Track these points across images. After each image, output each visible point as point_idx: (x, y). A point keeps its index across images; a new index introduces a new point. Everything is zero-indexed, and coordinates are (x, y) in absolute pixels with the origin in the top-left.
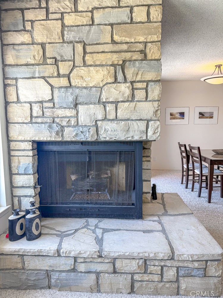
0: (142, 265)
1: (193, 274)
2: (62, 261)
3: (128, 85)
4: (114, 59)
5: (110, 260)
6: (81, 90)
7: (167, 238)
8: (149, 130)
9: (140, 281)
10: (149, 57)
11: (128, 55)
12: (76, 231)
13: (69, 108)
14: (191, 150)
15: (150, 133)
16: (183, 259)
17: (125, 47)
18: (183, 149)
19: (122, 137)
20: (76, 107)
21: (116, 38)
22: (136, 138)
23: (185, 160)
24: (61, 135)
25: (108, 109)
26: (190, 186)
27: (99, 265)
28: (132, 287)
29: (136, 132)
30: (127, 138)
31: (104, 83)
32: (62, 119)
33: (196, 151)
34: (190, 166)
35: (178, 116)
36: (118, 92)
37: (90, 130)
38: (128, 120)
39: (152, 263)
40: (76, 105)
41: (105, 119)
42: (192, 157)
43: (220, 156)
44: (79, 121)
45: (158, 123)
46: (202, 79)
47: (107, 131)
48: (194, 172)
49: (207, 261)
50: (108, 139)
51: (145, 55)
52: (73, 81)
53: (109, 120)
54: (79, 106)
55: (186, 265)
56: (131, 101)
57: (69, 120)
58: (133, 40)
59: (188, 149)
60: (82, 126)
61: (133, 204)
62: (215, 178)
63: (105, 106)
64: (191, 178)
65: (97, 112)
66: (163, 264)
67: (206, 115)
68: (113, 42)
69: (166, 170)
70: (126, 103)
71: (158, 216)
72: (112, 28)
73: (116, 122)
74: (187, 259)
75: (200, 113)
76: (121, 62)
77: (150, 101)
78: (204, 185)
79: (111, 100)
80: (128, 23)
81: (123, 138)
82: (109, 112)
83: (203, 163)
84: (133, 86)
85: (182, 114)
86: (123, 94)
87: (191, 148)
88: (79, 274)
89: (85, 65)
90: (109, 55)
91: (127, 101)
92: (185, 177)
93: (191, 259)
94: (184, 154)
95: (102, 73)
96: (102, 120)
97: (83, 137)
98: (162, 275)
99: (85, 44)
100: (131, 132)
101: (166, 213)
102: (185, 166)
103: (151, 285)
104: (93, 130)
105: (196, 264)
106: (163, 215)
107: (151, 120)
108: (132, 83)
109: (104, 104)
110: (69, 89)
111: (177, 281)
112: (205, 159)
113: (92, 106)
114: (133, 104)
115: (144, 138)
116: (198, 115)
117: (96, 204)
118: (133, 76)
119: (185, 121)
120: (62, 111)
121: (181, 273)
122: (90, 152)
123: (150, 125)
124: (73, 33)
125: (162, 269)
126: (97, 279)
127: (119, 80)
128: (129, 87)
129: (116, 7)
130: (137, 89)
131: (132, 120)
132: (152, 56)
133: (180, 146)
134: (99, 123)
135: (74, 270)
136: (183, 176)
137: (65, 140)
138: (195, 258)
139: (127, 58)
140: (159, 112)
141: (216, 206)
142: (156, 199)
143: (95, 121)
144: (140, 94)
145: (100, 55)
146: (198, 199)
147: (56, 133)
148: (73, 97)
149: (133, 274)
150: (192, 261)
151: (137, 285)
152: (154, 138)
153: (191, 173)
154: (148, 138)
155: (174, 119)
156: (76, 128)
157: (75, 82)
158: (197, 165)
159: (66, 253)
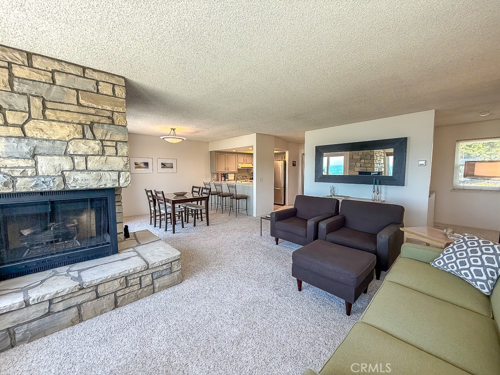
0: (123, 281)
1: (163, 274)
2: (32, 310)
3: (97, 142)
4: (81, 119)
5: (92, 289)
6: (41, 142)
7: (142, 258)
8: (121, 179)
9: (122, 295)
10: (116, 122)
11: (96, 119)
12: (42, 281)
13: (24, 159)
14: (156, 194)
15: (122, 181)
16: (156, 266)
17: (93, 111)
18: (149, 194)
19: (94, 185)
20: (34, 158)
21: (82, 101)
22: (109, 186)
23: (152, 203)
24: (11, 186)
25: (76, 161)
26: (158, 225)
27: (79, 297)
28: (116, 302)
29: (109, 181)
30: (100, 186)
31: (71, 138)
32: (12, 169)
33: (161, 195)
34: (157, 208)
35: (142, 165)
36: (88, 147)
37: (55, 180)
38: (100, 170)
39: (132, 278)
40: (34, 156)
41: (74, 169)
42: (158, 200)
43: (179, 197)
44: (39, 171)
45: (129, 173)
46: (162, 138)
47: (77, 181)
48: (160, 212)
49: (171, 262)
50: (78, 187)
51: (113, 121)
52: (29, 132)
53: (78, 171)
54: (38, 157)
55: (158, 270)
56: (101, 155)
57: (24, 171)
58: (100, 107)
59: (154, 194)
60: (44, 177)
61: (108, 243)
62: (177, 215)
63: (72, 158)
64: (158, 218)
65: (63, 163)
66: (140, 275)
67: (167, 166)
68: (79, 104)
69: (135, 216)
70: (97, 157)
71: (133, 248)
72: (78, 93)
73: (86, 172)
74: (158, 265)
75: (162, 164)
76: (89, 123)
77: (120, 156)
78: (169, 220)
79: (80, 153)
80: (94, 93)
81: (95, 187)
82: (78, 163)
83: (167, 203)
84: (102, 143)
85: (146, 164)
86: (93, 149)
87: (156, 193)
88: (57, 315)
89: (45, 118)
90: (75, 115)
91: (98, 155)
92: (153, 218)
93: (161, 264)
94: (151, 199)
95: (68, 129)
96: (70, 171)
97: (46, 186)
98: (140, 284)
99: (44, 100)
100: (103, 180)
101: (139, 244)
102: (153, 209)
103: (132, 295)
104: (58, 180)
105: (165, 267)
106: (137, 246)
107: (122, 171)
108: (102, 141)
109: (72, 157)
110: (23, 139)
111: (153, 283)
112: (168, 201)
113: (56, 158)
114: (103, 158)
115: (117, 185)
116: (160, 166)
117: (64, 252)
118: (102, 136)
119: (149, 170)
120: (13, 161)
121: (155, 276)
122: (52, 202)
123: (121, 175)
124: (27, 86)
125: (140, 279)
126: (79, 310)
127: (87, 137)
128: (98, 144)
129: (80, 76)
130: (106, 146)
131: (104, 171)
132: (118, 123)
133: (147, 192)
134: (67, 174)
135: (49, 313)
136: (151, 218)
137: (18, 191)
138: (164, 263)
139: (96, 121)
140: (128, 165)
141: (178, 234)
142: (129, 237)
143: (61, 171)
144: (110, 151)
145: (64, 113)
146: (165, 233)
147: (3, 184)
148: (30, 147)
149: (115, 293)
150: (162, 265)
151: (119, 300)
152: (126, 185)
153: (158, 214)
154: (121, 185)
155: (139, 168)
156: (35, 179)
157: (33, 133)
158: (162, 206)
159: (38, 299)
